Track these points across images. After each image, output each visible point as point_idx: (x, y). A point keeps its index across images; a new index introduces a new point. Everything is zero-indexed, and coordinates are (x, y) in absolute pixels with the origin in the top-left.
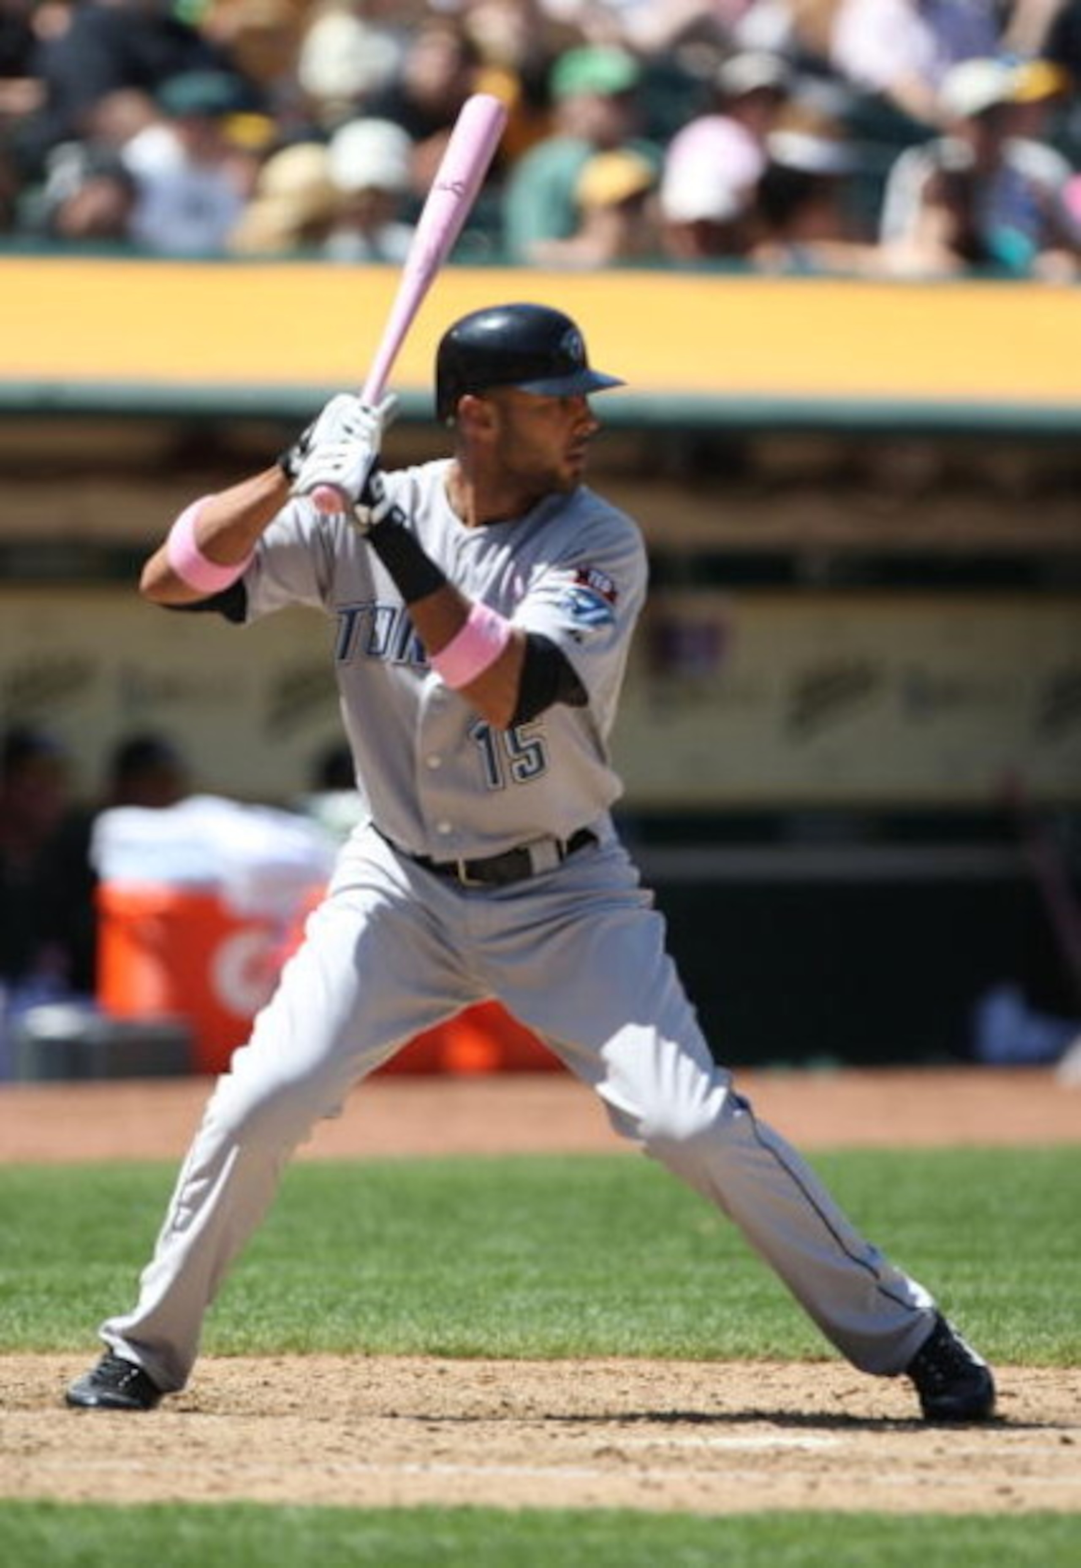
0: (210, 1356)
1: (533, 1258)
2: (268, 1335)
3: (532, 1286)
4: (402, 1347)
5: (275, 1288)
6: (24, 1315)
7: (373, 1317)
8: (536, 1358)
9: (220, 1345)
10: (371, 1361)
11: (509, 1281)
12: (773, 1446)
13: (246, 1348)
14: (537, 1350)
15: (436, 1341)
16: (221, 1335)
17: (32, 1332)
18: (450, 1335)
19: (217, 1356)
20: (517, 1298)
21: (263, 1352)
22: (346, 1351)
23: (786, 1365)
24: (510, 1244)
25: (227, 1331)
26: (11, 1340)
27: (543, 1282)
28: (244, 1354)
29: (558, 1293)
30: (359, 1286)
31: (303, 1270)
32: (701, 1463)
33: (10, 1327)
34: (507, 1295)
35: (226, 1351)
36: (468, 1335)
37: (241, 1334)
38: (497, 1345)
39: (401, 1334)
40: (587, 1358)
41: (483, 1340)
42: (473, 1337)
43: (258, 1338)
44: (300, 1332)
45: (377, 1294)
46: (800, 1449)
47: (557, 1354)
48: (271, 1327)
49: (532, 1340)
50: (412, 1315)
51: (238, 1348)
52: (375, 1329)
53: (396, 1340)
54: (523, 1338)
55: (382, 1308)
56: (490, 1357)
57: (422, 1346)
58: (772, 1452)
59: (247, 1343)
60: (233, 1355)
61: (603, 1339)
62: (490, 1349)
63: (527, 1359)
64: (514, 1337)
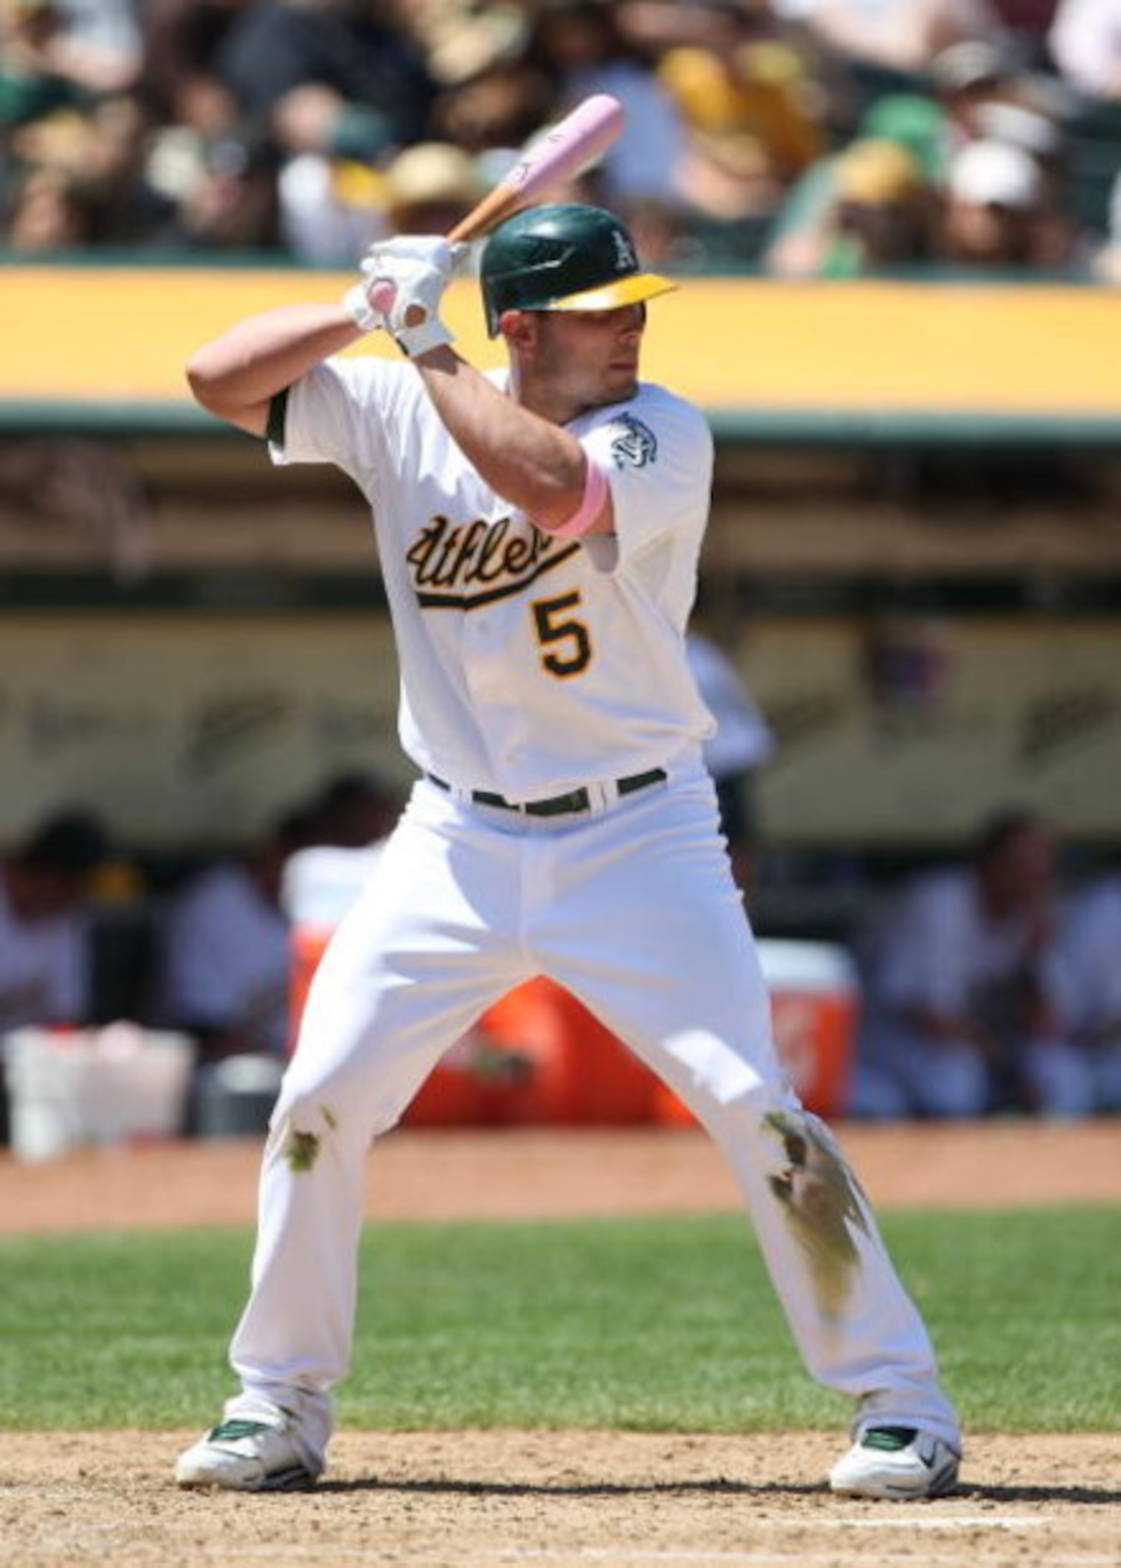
0: (390, 1429)
1: (734, 1324)
2: (449, 1410)
3: (733, 1353)
4: (591, 1421)
5: (459, 1359)
6: (193, 1392)
7: (562, 1389)
8: (732, 1432)
9: (399, 1420)
10: (556, 1436)
11: (705, 1350)
12: (974, 1526)
13: (427, 1423)
14: (732, 1424)
15: (626, 1413)
16: (400, 1410)
17: (203, 1408)
18: (641, 1408)
19: (396, 1432)
20: (714, 1369)
21: (444, 1428)
22: (529, 1425)
23: (993, 1437)
24: (713, 1309)
25: (407, 1406)
26: (178, 1416)
27: (742, 1351)
28: (425, 1429)
29: (757, 1362)
30: (546, 1355)
31: (492, 1339)
32: (896, 1544)
33: (179, 1402)
34: (703, 1364)
35: (406, 1426)
36: (660, 1408)
37: (420, 1409)
38: (691, 1419)
39: (589, 1407)
40: (783, 1433)
41: (674, 1413)
42: (663, 1410)
43: (439, 1413)
44: (483, 1406)
45: (568, 1364)
46: (999, 1528)
47: (752, 1428)
48: (452, 1402)
49: (726, 1413)
50: (603, 1387)
51: (418, 1423)
52: (563, 1402)
53: (584, 1414)
54: (718, 1411)
55: (571, 1380)
56: (682, 1431)
57: (610, 1420)
58: (969, 1532)
59: (427, 1419)
60: (411, 1430)
61: (800, 1412)
62: (682, 1423)
63: (722, 1433)
64: (706, 1410)
